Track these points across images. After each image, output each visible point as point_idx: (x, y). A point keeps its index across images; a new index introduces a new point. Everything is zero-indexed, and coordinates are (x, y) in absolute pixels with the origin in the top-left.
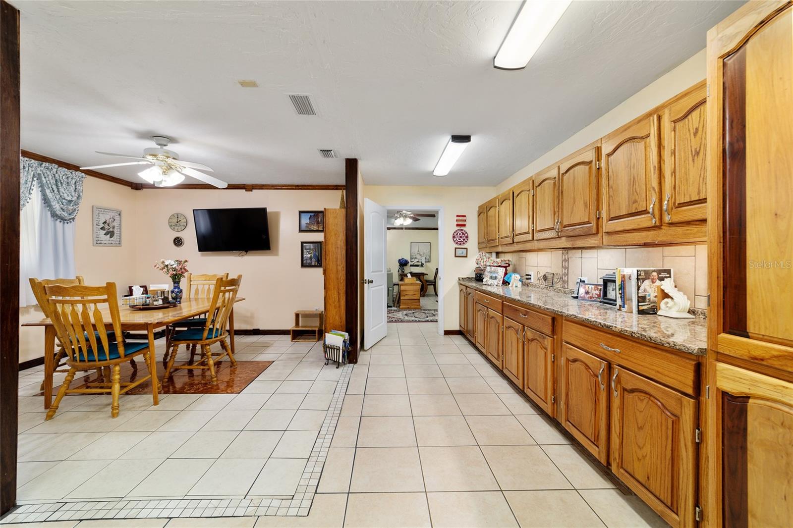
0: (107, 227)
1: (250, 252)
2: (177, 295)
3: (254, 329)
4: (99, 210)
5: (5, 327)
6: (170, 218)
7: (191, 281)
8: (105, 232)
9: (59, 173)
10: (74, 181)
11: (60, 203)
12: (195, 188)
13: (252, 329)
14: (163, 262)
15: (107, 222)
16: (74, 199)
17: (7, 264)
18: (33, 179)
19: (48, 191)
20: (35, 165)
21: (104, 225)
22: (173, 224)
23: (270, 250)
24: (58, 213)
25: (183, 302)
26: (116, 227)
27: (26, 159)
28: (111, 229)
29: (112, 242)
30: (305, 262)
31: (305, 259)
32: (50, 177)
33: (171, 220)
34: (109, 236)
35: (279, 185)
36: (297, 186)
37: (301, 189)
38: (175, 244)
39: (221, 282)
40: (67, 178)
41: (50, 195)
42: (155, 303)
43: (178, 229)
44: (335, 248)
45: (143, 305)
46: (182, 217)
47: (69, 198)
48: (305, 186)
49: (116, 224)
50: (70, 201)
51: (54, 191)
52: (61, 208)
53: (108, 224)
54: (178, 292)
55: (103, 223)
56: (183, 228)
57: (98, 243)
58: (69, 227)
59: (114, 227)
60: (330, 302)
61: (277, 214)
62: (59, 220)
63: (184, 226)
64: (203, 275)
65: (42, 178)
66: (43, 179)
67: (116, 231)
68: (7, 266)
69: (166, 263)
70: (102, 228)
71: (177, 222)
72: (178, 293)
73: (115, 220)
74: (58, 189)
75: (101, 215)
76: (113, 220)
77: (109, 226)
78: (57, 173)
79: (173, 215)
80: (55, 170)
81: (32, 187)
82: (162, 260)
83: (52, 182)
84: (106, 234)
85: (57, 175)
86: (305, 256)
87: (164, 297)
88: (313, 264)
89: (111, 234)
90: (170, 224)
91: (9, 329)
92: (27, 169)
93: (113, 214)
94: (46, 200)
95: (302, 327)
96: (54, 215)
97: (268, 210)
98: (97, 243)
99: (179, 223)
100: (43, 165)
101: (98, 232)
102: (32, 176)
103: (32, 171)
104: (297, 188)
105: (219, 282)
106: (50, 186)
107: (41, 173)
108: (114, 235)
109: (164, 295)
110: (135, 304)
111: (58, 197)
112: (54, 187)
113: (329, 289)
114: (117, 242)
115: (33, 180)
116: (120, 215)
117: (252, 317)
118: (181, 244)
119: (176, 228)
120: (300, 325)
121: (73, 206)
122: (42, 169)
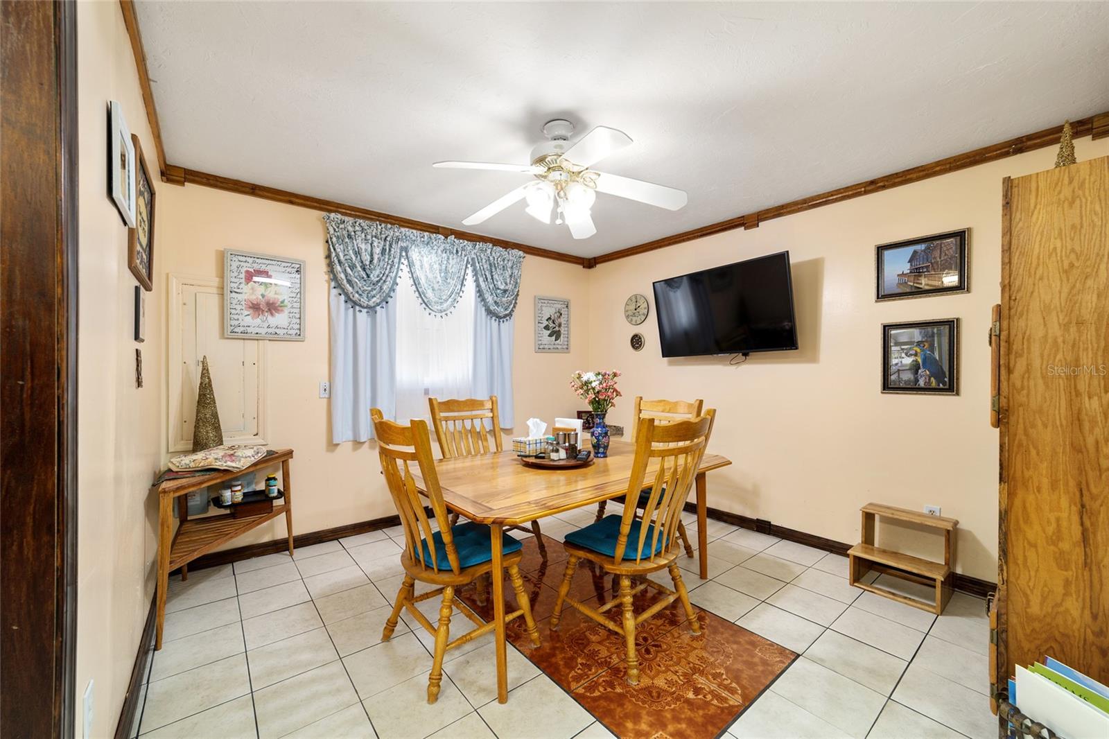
0: (551, 325)
1: (753, 355)
2: (598, 440)
3: (757, 519)
4: (543, 301)
5: (15, 548)
6: (627, 304)
7: (640, 411)
8: (549, 332)
9: (493, 254)
10: (510, 264)
11: (494, 294)
12: (660, 247)
13: (755, 518)
14: (579, 377)
15: (552, 318)
16: (510, 287)
17: (21, 383)
18: (466, 265)
19: (481, 280)
20: (469, 248)
21: (547, 323)
22: (630, 313)
23: (797, 348)
24: (492, 308)
25: (611, 456)
26: (563, 325)
27: (461, 241)
28: (557, 329)
29: (559, 347)
30: (893, 377)
31: (893, 369)
32: (484, 261)
33: (628, 308)
34: (554, 337)
35: (819, 197)
36: (872, 182)
37: (884, 187)
38: (633, 346)
39: (649, 429)
40: (504, 260)
41: (483, 285)
42: (554, 456)
43: (636, 321)
44: (1066, 327)
45: (537, 457)
46: (643, 300)
47: (502, 287)
48: (896, 175)
49: (563, 320)
50: (505, 291)
51: (487, 280)
52: (495, 302)
53: (553, 321)
54: (600, 434)
55: (547, 320)
56: (643, 317)
57: (541, 349)
58: (505, 326)
59: (560, 325)
60: (1030, 535)
61: (815, 267)
62: (494, 318)
63: (644, 314)
64: (661, 401)
65: (475, 263)
66: (477, 264)
67: (563, 330)
68: (22, 386)
69: (585, 378)
70: (547, 328)
71: (636, 309)
72: (600, 438)
73: (561, 314)
74: (492, 276)
75: (543, 308)
76: (558, 314)
77: (554, 324)
78: (491, 255)
79: (630, 299)
80: (489, 251)
81: (466, 277)
82: (577, 372)
83: (485, 267)
84: (550, 335)
85: (491, 258)
86: (894, 361)
87: (570, 445)
88: (922, 383)
89: (556, 334)
90: (627, 314)
91: (28, 552)
92: (460, 253)
93: (559, 306)
94: (480, 292)
95: (884, 552)
96: (490, 312)
97: (793, 260)
98: (539, 349)
99: (638, 310)
100: (477, 246)
101: (541, 332)
102: (465, 262)
103: (465, 256)
104: (872, 187)
105: (644, 430)
106: (483, 272)
107: (475, 257)
108: (560, 336)
109: (569, 442)
110: (527, 453)
111: (492, 286)
112: (488, 274)
113: (1025, 484)
114: (565, 347)
115: (466, 267)
116: (567, 307)
117: (755, 492)
118: (640, 345)
119: (634, 319)
120: (876, 544)
121: (508, 297)
122: (476, 251)
